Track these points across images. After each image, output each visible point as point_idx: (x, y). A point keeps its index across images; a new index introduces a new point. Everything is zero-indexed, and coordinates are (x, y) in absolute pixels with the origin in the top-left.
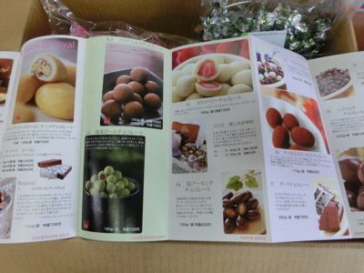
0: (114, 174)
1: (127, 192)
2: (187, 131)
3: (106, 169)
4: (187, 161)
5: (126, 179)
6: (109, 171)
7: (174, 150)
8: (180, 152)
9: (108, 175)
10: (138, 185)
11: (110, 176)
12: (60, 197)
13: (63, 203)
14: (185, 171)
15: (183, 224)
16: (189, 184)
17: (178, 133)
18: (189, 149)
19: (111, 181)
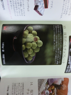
0: (37, 47)
1: (26, 56)
2: (63, 89)
3: (41, 41)
4: (46, 89)
5: (34, 55)
6: (40, 44)
7: (52, 80)
8: (51, 84)
9: (36, 43)
10: (31, 62)
11: (36, 45)
12: (22, 8)
13: (18, 10)
14: (39, 88)
15: (8, 88)
16: (32, 91)
17: (62, 82)
18: (53, 90)
19: (33, 46)
